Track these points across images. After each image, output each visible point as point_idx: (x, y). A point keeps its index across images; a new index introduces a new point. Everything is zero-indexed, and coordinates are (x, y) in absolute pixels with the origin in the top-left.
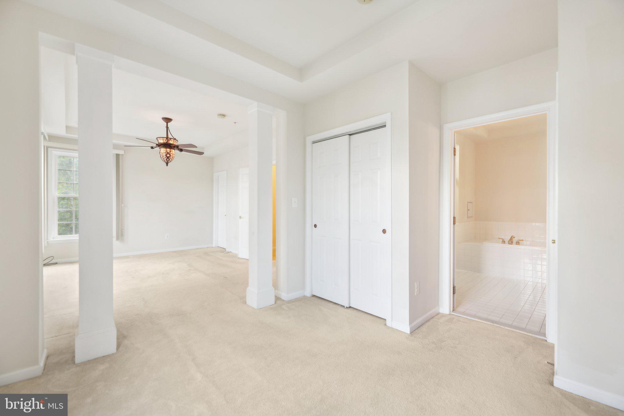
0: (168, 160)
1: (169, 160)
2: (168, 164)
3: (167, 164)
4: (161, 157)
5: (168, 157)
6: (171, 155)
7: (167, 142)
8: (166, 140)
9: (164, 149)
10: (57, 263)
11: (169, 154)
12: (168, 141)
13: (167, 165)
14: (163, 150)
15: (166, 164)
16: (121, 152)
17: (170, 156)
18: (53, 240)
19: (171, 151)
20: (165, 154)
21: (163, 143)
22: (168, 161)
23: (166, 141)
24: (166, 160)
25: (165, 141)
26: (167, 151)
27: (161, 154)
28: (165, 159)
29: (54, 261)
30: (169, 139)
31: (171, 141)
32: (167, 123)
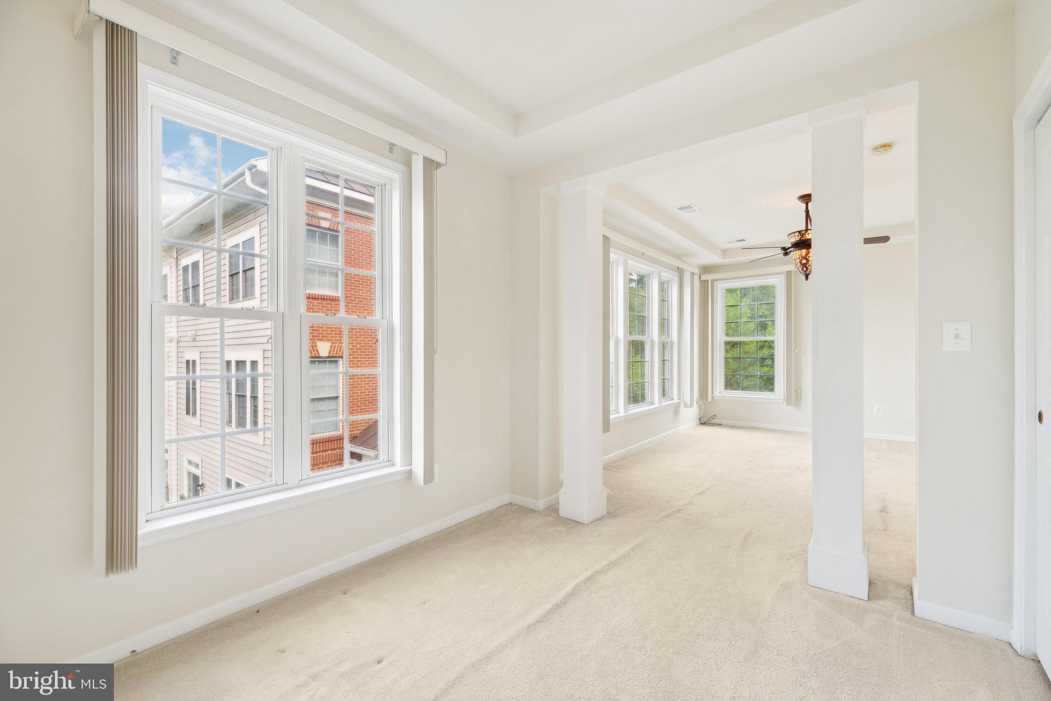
0: (805, 269)
2: (808, 277)
6: (810, 259)
8: (798, 236)
9: (796, 252)
10: (721, 424)
11: (806, 258)
14: (795, 255)
15: (804, 277)
17: (807, 262)
20: (800, 260)
21: (795, 241)
22: (806, 271)
23: (799, 237)
27: (794, 262)
29: (716, 421)
30: (803, 234)
31: (808, 234)
32: (807, 203)
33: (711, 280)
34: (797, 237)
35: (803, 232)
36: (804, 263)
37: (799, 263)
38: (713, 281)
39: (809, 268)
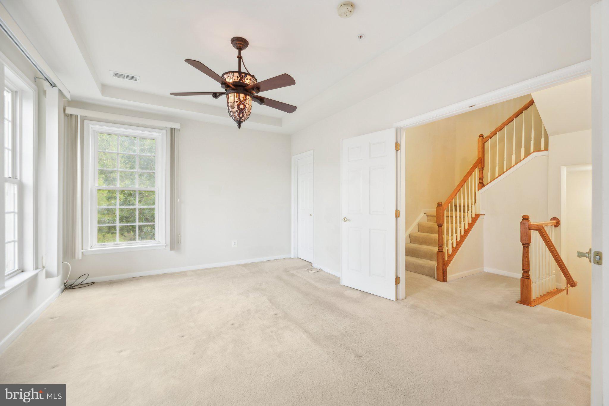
0: (241, 115)
1: (243, 115)
2: (242, 124)
3: (239, 123)
4: (230, 110)
5: (241, 111)
6: (247, 106)
7: (239, 81)
8: (238, 77)
9: (235, 94)
10: (94, 283)
11: (243, 104)
12: (242, 78)
13: (239, 126)
14: (233, 97)
15: (236, 124)
16: (177, 126)
17: (244, 108)
18: (91, 249)
19: (246, 99)
20: (236, 104)
21: (234, 82)
22: (241, 118)
23: (239, 79)
24: (239, 114)
25: (237, 80)
26: (239, 98)
27: (229, 105)
28: (237, 113)
29: (89, 280)
30: (243, 76)
31: (247, 79)
32: (240, 49)
33: (81, 116)
34: (236, 78)
35: (243, 75)
36: (242, 109)
37: (236, 107)
38: (83, 119)
39: (245, 115)
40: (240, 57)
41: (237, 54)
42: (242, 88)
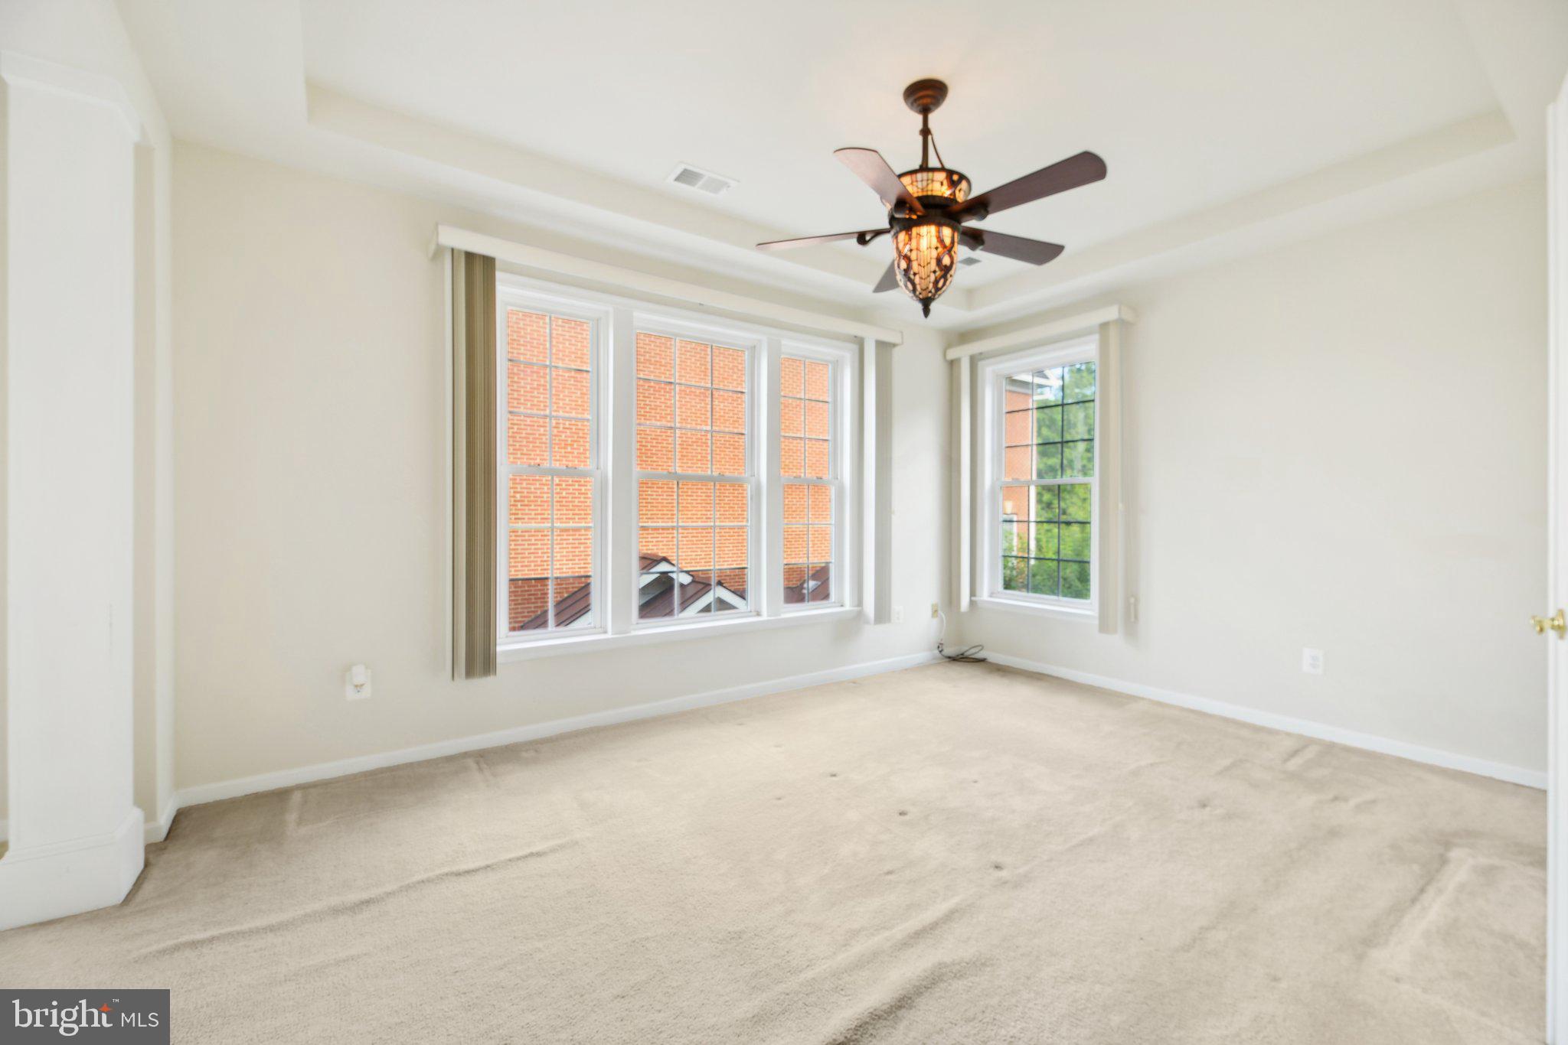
3: (927, 305)
10: (984, 661)
13: (926, 311)
24: (936, 282)
32: (925, 111)
33: (971, 357)
40: (926, 132)
41: (920, 126)
42: (939, 211)
